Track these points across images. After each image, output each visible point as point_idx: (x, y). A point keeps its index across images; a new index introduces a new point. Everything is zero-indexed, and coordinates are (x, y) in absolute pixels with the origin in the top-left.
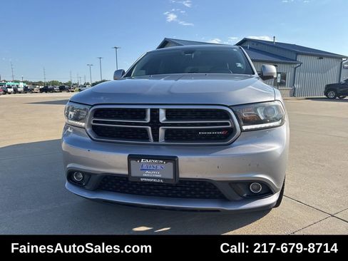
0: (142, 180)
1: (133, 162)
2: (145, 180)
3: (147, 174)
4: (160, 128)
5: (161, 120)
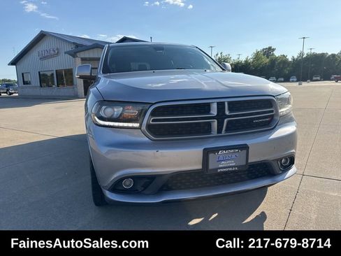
0: (219, 170)
1: (211, 156)
2: (222, 170)
3: (223, 164)
4: (226, 120)
5: (227, 113)
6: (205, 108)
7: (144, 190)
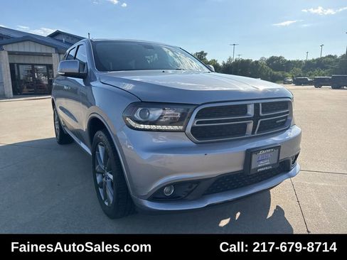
2: (260, 170)
3: (261, 164)
4: (259, 122)
5: (261, 114)
6: (243, 109)
7: (188, 195)
